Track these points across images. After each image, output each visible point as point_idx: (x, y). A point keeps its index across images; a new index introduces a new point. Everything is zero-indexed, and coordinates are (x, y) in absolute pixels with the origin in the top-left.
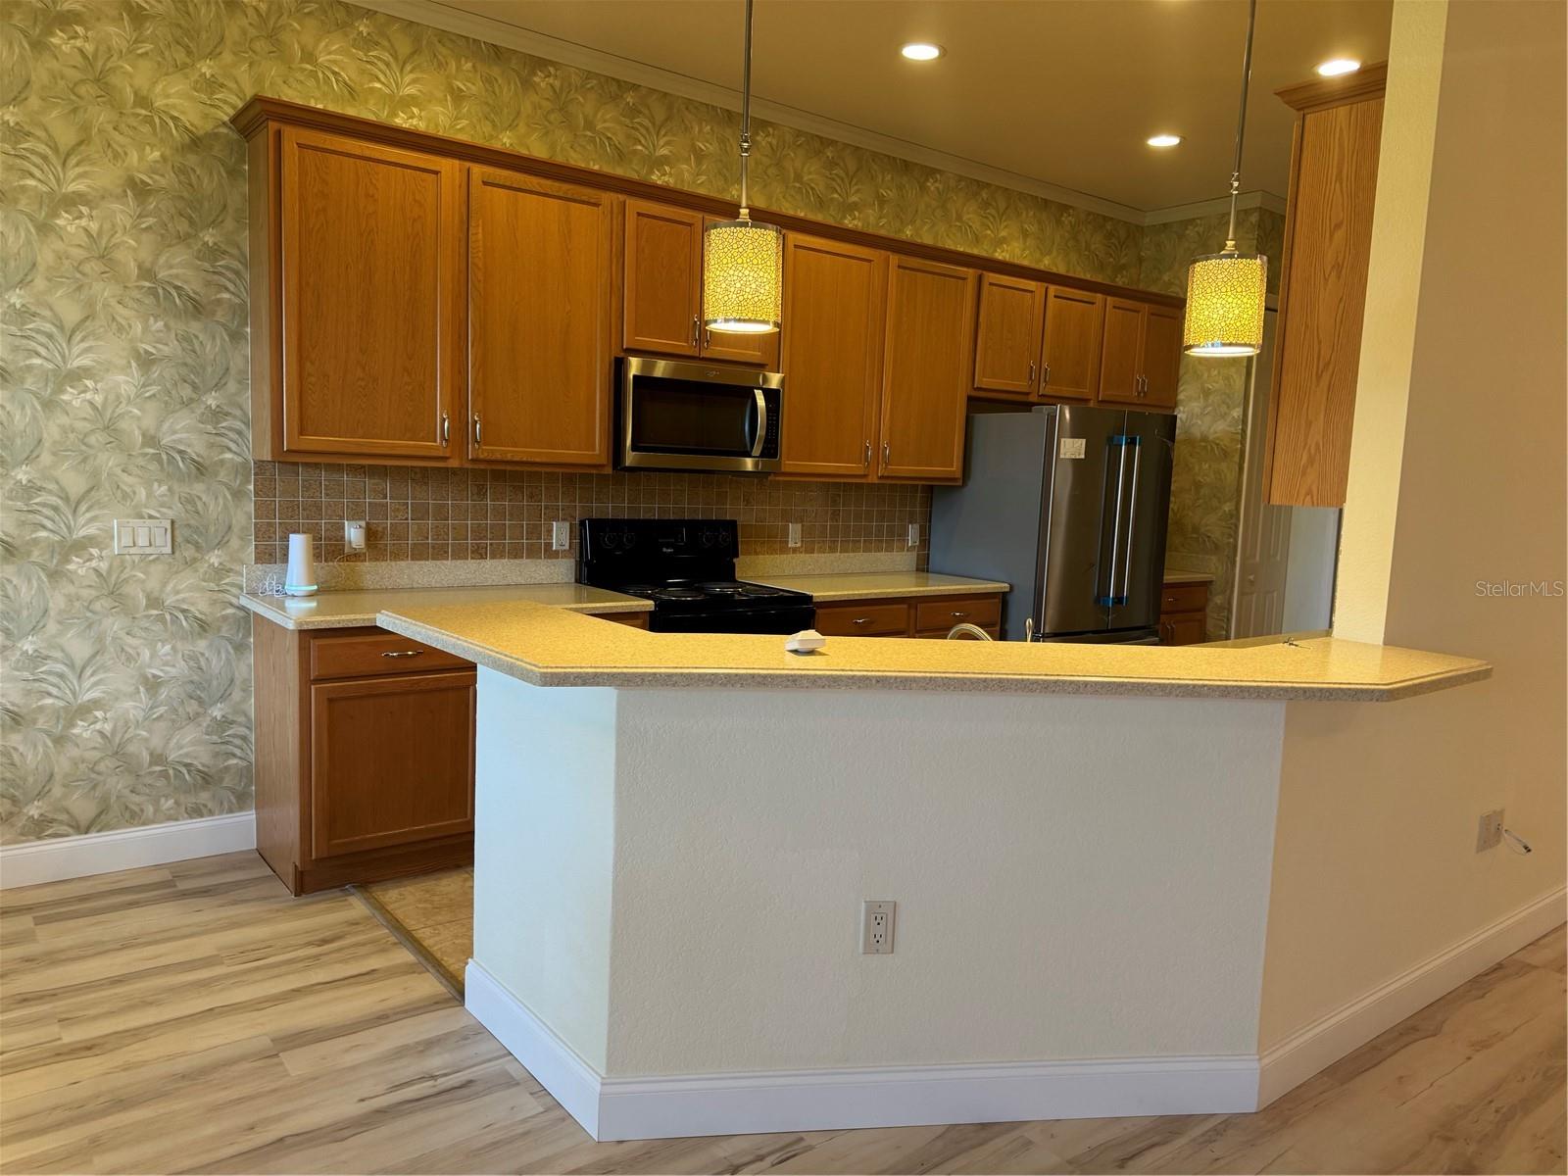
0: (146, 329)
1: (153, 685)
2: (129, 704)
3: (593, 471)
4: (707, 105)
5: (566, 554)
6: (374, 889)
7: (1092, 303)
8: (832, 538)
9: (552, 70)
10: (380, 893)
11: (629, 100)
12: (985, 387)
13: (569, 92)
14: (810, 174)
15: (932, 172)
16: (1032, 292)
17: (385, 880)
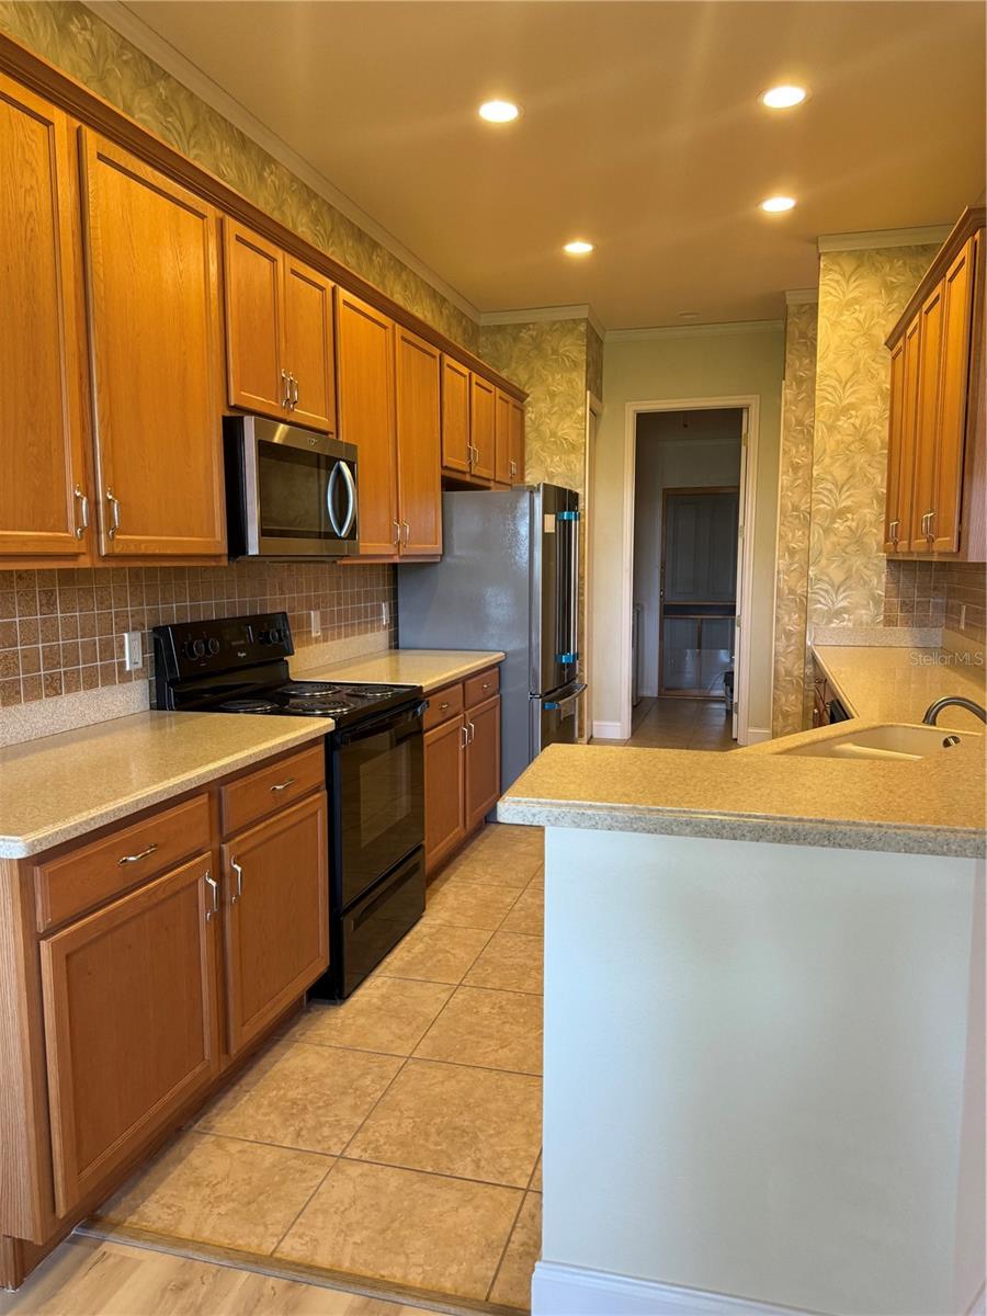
3: (213, 564)
4: (226, 120)
5: (139, 674)
6: (114, 1215)
7: (490, 392)
8: (340, 623)
9: (88, 21)
10: (134, 1219)
11: (161, 90)
12: (450, 465)
13: (106, 60)
14: (302, 225)
15: (375, 245)
16: (465, 376)
17: (110, 1196)
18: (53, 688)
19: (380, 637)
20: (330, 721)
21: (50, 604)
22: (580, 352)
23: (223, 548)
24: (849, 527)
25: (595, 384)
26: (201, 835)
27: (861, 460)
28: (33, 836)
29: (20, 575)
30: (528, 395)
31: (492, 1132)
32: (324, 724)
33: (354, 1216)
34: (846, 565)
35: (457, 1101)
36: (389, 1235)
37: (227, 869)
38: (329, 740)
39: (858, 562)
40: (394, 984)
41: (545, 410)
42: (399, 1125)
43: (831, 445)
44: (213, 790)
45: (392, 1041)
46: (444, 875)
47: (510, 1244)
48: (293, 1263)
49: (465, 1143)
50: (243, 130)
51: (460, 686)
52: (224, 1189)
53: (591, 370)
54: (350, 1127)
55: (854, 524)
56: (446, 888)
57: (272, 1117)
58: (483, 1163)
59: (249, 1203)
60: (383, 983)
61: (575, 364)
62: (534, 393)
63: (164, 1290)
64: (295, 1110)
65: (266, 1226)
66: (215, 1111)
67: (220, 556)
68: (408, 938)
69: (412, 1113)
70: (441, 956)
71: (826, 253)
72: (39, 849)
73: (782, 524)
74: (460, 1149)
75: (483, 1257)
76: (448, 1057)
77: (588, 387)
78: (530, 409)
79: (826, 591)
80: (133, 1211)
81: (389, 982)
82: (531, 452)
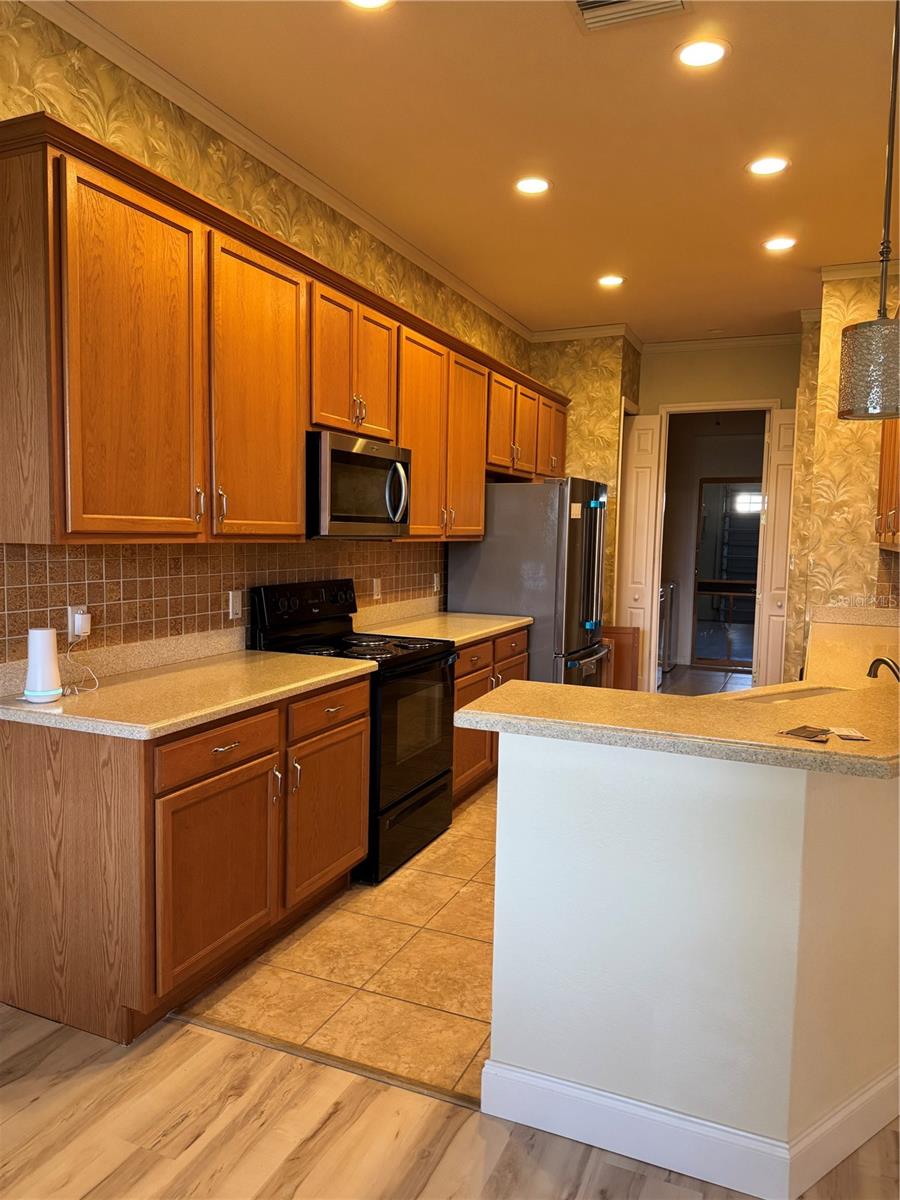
3: (294, 541)
4: (321, 202)
5: (239, 622)
6: (196, 1009)
7: (534, 400)
8: (396, 589)
9: (221, 144)
10: (209, 1012)
11: (273, 186)
12: (493, 462)
13: (233, 169)
14: (379, 275)
15: (440, 285)
16: (510, 388)
17: (195, 996)
18: (176, 630)
19: (431, 601)
20: (375, 663)
21: (176, 567)
22: (618, 363)
23: (303, 531)
24: (846, 519)
25: (631, 390)
26: (273, 739)
27: (858, 460)
28: (154, 726)
29: (157, 547)
30: (570, 401)
31: (477, 984)
32: (369, 665)
33: (364, 1027)
34: (842, 552)
35: (453, 961)
36: (388, 1042)
37: (290, 766)
38: (373, 677)
39: (853, 550)
40: (419, 875)
41: (584, 413)
42: (407, 973)
43: (830, 447)
44: (284, 705)
45: (411, 916)
46: (472, 798)
47: (476, 1058)
48: (317, 1051)
49: (455, 990)
50: (335, 208)
51: (490, 643)
52: (274, 1000)
53: (627, 377)
54: (370, 970)
55: (850, 517)
56: (471, 808)
57: (314, 958)
58: (466, 1004)
59: (290, 1011)
60: (411, 874)
61: (613, 375)
62: (576, 398)
63: (226, 1057)
64: (332, 955)
65: (301, 1027)
66: (273, 950)
67: (297, 536)
68: (435, 843)
69: (417, 966)
70: (459, 859)
71: (827, 282)
72: (158, 735)
73: (795, 514)
74: (451, 993)
75: (454, 1063)
76: (453, 930)
77: (624, 393)
78: (572, 412)
79: (825, 575)
80: (209, 1007)
81: (416, 873)
82: (571, 448)
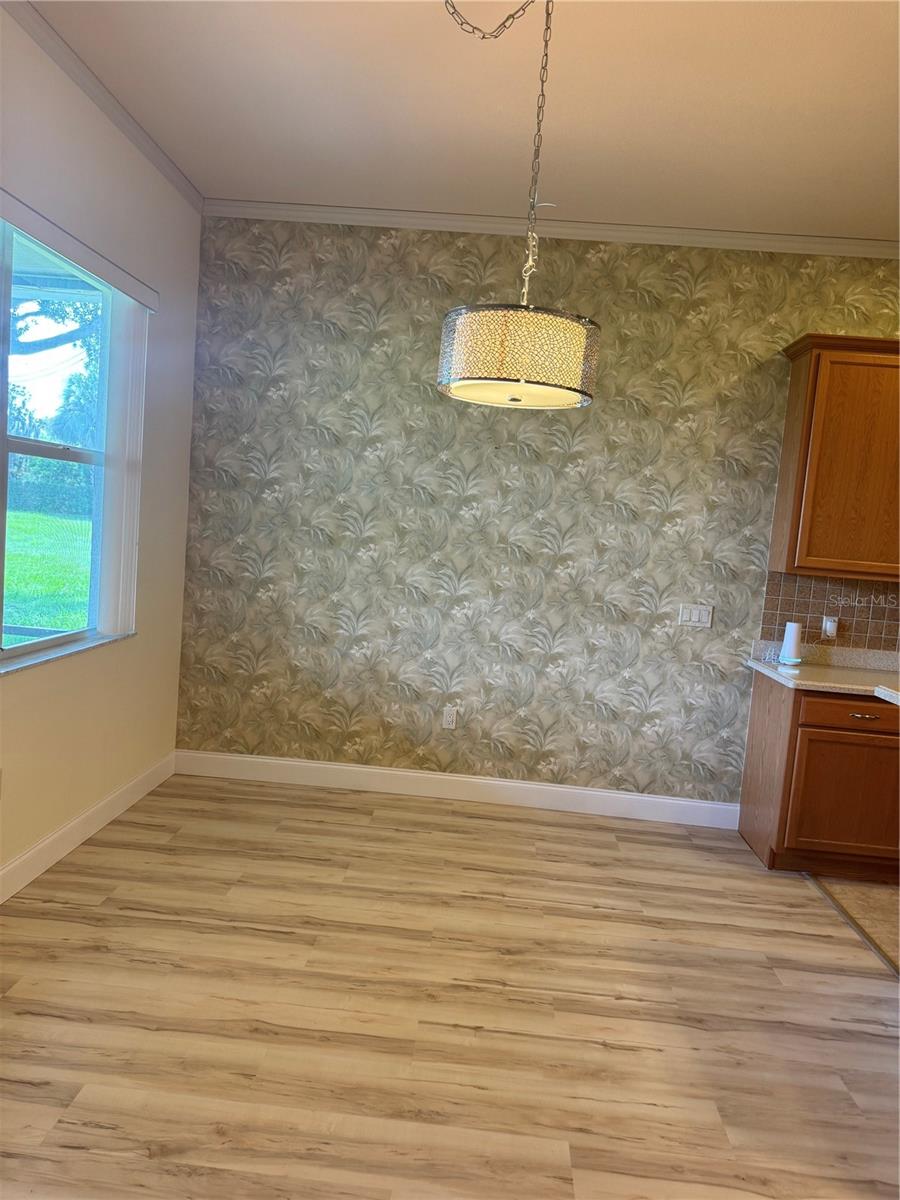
0: (714, 487)
1: (689, 709)
2: (674, 719)
6: (822, 880)
10: (827, 884)
48: (857, 923)
52: (871, 900)
59: (872, 908)
80: (830, 883)
